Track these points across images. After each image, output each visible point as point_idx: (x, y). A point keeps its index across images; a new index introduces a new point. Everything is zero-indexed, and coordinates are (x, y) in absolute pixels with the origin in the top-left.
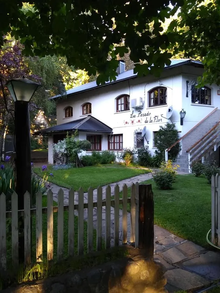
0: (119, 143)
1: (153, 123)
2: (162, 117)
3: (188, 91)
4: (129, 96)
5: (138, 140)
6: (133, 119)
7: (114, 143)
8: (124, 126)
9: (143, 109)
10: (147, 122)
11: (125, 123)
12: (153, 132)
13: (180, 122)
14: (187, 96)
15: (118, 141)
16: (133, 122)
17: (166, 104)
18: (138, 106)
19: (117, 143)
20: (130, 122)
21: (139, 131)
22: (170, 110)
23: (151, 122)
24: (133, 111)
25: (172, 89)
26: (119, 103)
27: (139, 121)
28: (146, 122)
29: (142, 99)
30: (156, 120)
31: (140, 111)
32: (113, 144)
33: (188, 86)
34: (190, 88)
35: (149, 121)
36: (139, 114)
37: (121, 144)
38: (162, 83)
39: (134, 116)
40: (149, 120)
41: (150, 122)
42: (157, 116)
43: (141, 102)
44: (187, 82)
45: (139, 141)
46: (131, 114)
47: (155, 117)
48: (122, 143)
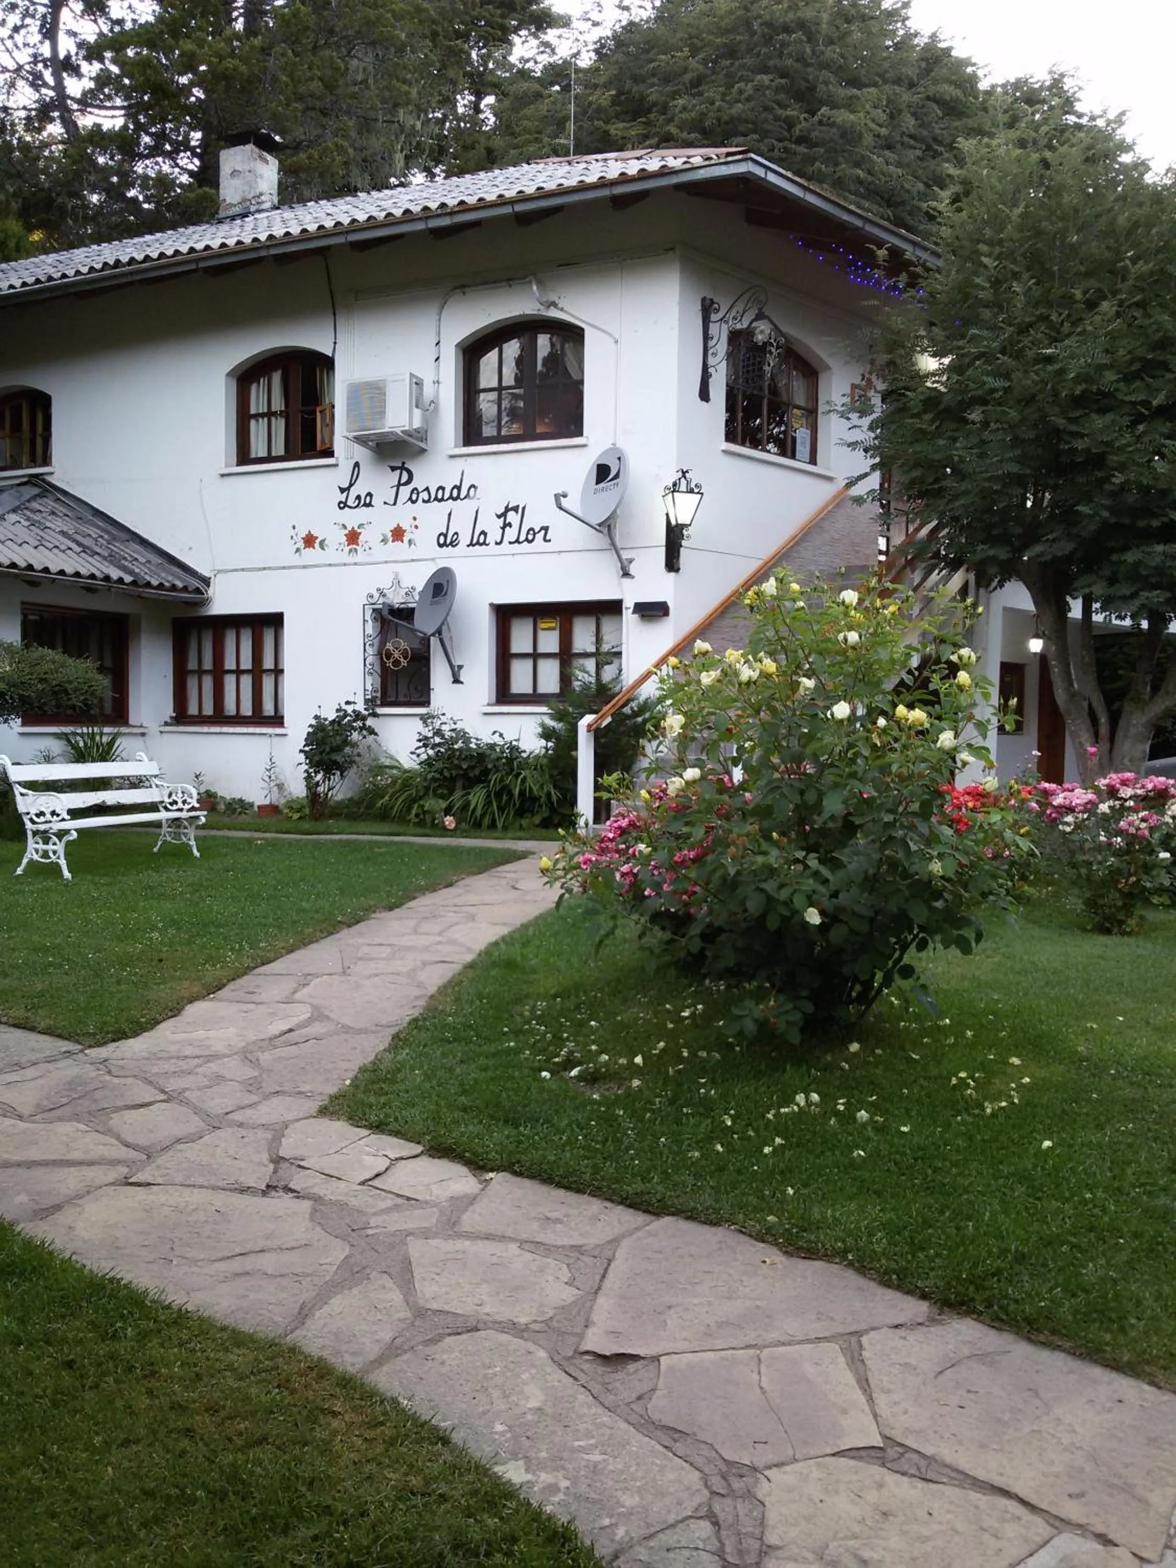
0: (257, 672)
1: (492, 548)
2: (561, 508)
3: (711, 361)
4: (328, 363)
5: (389, 655)
6: (352, 518)
7: (219, 673)
8: (296, 560)
9: (425, 457)
10: (453, 544)
11: (301, 544)
12: (492, 605)
13: (663, 550)
14: (704, 395)
15: (247, 664)
16: (353, 537)
17: (580, 434)
18: (398, 431)
19: (238, 672)
20: (337, 537)
21: (397, 599)
22: (603, 473)
23: (479, 540)
24: (357, 465)
25: (616, 342)
26: (257, 404)
27: (398, 534)
28: (446, 541)
29: (419, 384)
30: (511, 534)
31: (403, 468)
32: (208, 682)
33: (714, 329)
34: (721, 347)
35: (465, 539)
36: (399, 484)
37: (268, 683)
38: (553, 297)
39: (366, 502)
40: (462, 527)
41: (471, 544)
42: (515, 509)
43: (417, 407)
44: (707, 309)
45: (396, 663)
46: (346, 485)
47: (504, 515)
48: (278, 672)
